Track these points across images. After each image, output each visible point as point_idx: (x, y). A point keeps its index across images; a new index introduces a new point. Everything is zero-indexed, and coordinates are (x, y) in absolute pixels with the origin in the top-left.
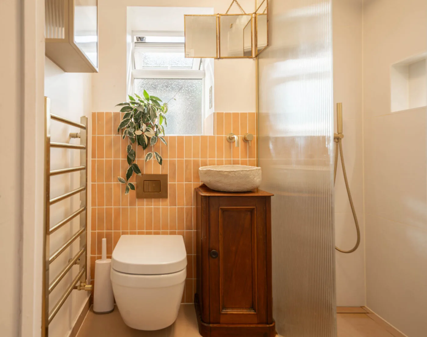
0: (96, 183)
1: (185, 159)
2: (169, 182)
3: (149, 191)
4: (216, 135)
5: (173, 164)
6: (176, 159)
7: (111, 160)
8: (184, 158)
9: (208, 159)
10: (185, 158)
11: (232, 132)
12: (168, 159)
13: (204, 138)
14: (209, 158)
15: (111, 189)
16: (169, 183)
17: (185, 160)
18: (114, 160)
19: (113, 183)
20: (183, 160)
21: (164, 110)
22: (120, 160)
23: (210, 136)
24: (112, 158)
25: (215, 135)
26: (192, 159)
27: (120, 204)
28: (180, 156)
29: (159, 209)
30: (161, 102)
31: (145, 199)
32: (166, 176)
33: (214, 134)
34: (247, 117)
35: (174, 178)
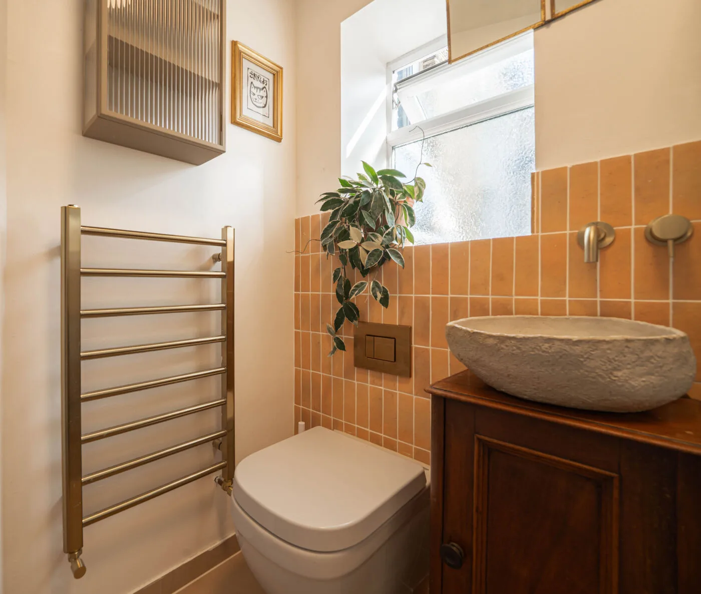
0: (300, 331)
1: (450, 296)
2: (414, 344)
3: (375, 357)
4: (540, 234)
5: (422, 305)
6: (431, 296)
7: (319, 295)
8: (448, 294)
9: (514, 297)
10: (451, 294)
11: (599, 220)
12: (413, 296)
13: (502, 245)
14: (516, 295)
15: (319, 343)
16: (413, 346)
17: (451, 298)
18: (322, 294)
19: (321, 333)
20: (448, 298)
21: (414, 193)
22: (330, 295)
23: (519, 239)
24: (319, 292)
25: (535, 234)
26: (469, 296)
27: (330, 371)
28: (440, 288)
29: (393, 395)
30: (404, 178)
31: (369, 371)
32: (407, 330)
33: (533, 231)
34: (668, 162)
35: (424, 338)
